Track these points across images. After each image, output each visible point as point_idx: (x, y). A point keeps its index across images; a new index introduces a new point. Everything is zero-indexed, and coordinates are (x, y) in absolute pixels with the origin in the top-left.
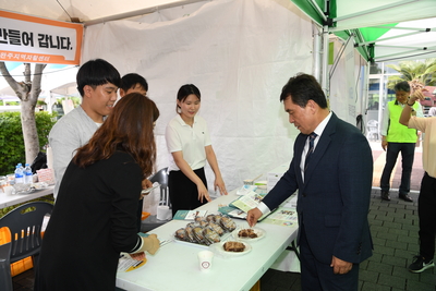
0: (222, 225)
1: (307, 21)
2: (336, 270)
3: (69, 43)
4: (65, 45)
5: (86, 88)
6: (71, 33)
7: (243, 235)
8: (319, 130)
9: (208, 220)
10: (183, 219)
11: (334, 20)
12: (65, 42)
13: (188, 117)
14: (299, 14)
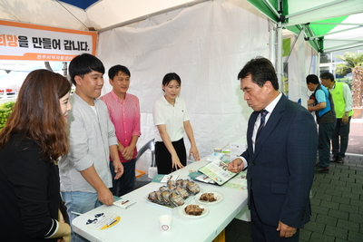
0: (188, 189)
1: (264, 19)
3: (87, 46)
4: (84, 47)
5: (77, 78)
6: (88, 39)
7: (204, 199)
9: (177, 184)
10: (159, 181)
11: (286, 17)
12: (84, 45)
13: (171, 99)
14: (257, 14)
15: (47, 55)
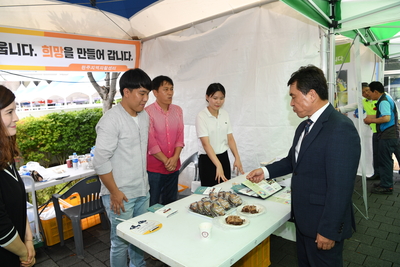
0: (230, 201)
1: (314, 26)
2: (319, 245)
3: (130, 56)
4: (127, 57)
5: (126, 90)
6: (132, 48)
7: (246, 210)
8: (315, 118)
9: (219, 196)
10: (201, 193)
11: (339, 22)
12: (127, 55)
13: (214, 110)
15: (91, 65)
